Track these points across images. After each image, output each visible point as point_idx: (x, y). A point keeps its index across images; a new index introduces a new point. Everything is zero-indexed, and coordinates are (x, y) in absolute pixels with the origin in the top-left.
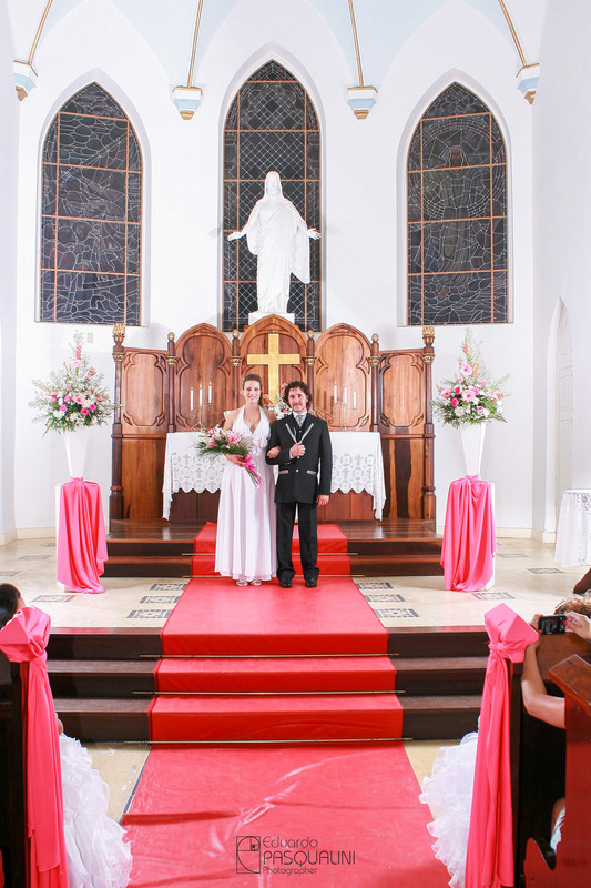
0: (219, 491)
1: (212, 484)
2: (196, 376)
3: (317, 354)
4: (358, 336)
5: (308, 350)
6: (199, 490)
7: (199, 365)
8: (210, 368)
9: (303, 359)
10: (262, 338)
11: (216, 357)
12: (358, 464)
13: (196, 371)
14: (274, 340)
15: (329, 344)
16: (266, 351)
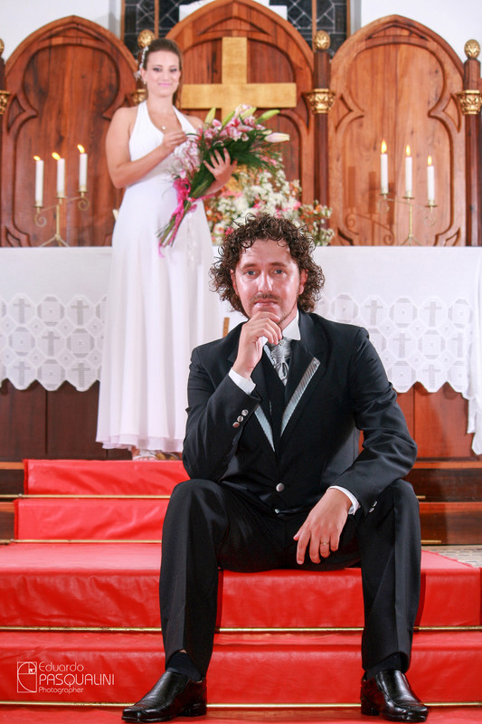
0: (96, 385)
1: (81, 369)
2: (53, 136)
3: (338, 84)
4: (432, 45)
5: (315, 76)
6: (51, 384)
7: (60, 112)
8: (85, 119)
9: (303, 98)
10: (206, 50)
11: (99, 93)
12: (432, 323)
13: (52, 125)
14: (235, 49)
15: (365, 61)
16: (215, 75)
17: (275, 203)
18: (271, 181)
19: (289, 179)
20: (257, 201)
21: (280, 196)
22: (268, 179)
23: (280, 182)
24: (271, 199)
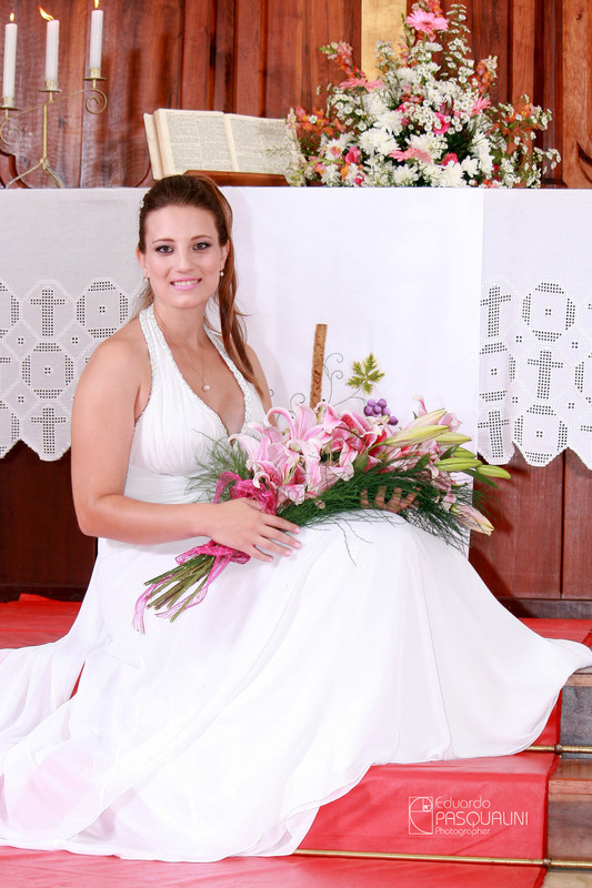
17: (439, 100)
18: (438, 58)
19: (476, 55)
20: (406, 97)
21: (449, 87)
22: (433, 54)
23: (455, 60)
24: (431, 92)
